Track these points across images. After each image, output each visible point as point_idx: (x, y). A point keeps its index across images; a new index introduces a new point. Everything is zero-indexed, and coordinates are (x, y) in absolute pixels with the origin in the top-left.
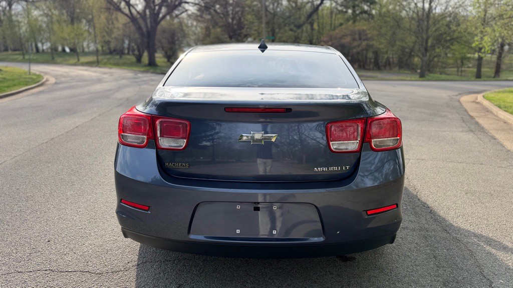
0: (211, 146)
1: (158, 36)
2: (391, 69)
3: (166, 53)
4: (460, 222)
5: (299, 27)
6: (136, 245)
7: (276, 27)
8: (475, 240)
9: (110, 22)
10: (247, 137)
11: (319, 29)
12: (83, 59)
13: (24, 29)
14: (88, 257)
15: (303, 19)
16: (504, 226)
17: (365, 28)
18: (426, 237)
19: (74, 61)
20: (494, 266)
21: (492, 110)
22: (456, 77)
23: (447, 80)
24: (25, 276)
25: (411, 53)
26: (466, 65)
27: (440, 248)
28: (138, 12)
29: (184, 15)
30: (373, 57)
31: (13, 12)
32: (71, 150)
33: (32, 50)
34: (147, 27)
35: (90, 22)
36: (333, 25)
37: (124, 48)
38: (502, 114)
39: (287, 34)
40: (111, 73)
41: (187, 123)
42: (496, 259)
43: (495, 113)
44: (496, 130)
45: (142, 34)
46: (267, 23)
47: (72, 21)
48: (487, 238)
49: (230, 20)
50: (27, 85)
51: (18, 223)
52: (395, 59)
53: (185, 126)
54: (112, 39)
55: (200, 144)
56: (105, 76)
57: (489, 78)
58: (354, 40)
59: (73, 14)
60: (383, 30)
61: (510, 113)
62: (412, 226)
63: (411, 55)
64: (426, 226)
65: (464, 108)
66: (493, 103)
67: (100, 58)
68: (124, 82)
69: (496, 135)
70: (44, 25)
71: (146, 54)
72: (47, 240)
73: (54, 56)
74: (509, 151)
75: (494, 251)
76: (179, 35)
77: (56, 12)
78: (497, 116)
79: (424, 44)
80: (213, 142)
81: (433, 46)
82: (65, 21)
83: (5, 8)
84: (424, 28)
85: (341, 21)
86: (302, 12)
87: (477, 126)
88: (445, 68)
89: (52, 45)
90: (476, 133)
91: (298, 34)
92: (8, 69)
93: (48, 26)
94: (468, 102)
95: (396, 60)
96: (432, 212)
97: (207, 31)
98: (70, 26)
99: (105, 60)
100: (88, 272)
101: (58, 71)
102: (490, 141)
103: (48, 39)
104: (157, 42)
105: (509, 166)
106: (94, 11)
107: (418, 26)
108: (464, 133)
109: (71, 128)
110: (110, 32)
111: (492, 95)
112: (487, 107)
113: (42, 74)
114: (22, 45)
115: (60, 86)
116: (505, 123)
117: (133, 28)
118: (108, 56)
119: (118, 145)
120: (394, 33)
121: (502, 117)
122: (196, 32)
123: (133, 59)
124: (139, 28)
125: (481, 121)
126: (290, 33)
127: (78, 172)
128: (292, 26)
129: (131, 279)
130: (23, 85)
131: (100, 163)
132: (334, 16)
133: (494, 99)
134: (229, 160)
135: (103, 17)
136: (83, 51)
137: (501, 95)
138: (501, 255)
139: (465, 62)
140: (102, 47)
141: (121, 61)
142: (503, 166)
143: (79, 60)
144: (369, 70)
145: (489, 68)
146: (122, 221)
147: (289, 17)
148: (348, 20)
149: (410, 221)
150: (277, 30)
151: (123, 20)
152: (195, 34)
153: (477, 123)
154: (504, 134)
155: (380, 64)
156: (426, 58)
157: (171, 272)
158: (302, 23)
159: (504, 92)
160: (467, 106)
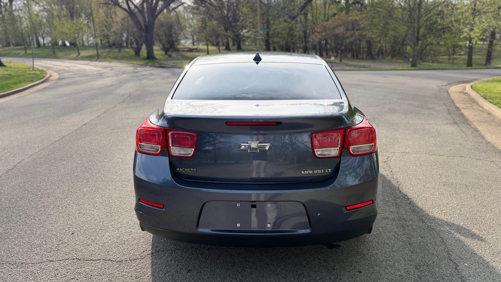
0: (213, 149)
1: (156, 29)
2: (384, 58)
3: (164, 46)
4: (435, 212)
5: (293, 18)
6: (149, 236)
7: (271, 18)
8: (448, 228)
9: (109, 17)
10: (245, 146)
11: (313, 20)
12: (84, 53)
13: (25, 24)
14: (108, 248)
15: (297, 10)
16: (475, 215)
17: (357, 18)
18: (404, 227)
19: (75, 55)
20: (461, 251)
21: (478, 101)
22: (448, 66)
23: (439, 69)
24: (57, 264)
25: (403, 42)
26: (458, 52)
27: (415, 236)
28: (135, 6)
29: (181, 8)
30: (366, 46)
31: (14, 8)
32: (82, 147)
33: (34, 45)
34: (145, 22)
35: (89, 16)
36: (326, 16)
37: (122, 41)
38: (488, 106)
39: (281, 26)
40: (111, 67)
41: (195, 135)
42: (463, 245)
43: (481, 105)
44: (480, 121)
45: (140, 29)
46: (262, 15)
47: (72, 16)
48: (458, 226)
49: (226, 12)
50: (32, 81)
51: (43, 218)
52: (387, 48)
53: (192, 137)
54: (111, 33)
55: (204, 149)
56: (105, 70)
57: (480, 66)
58: (347, 30)
59: (73, 9)
60: (376, 20)
61: (494, 105)
62: (392, 216)
63: (403, 44)
64: (405, 216)
65: (452, 99)
66: (479, 94)
67: (100, 51)
68: (125, 76)
69: (478, 127)
70: (44, 20)
71: (144, 47)
72: (71, 233)
73: (55, 51)
74: (489, 143)
75: (462, 238)
76: (176, 28)
77: (56, 7)
78: (483, 108)
79: (416, 34)
80: (215, 146)
81: (424, 35)
82: (65, 16)
83: (7, 4)
84: (416, 18)
85: (335, 11)
86: (296, 3)
87: (461, 118)
88: (437, 56)
89: (52, 40)
90: (460, 125)
91: (292, 25)
92: (11, 65)
93: (48, 20)
94: (457, 93)
95: (389, 48)
96: (410, 203)
97: (203, 23)
98: (70, 21)
99: (105, 54)
100: (110, 260)
101: (60, 66)
102: (472, 133)
103: (49, 34)
104: (154, 36)
105: (487, 158)
106: (93, 5)
107: (410, 16)
108: (448, 126)
109: (80, 126)
110: (108, 26)
111: (480, 85)
112: (474, 97)
113: (45, 69)
114: (24, 40)
115: (64, 81)
116: (489, 114)
117: (131, 22)
118: (107, 50)
119: (136, 152)
120: (387, 23)
121: (487, 108)
122: (193, 24)
123: (132, 52)
124: (137, 23)
125: (466, 113)
126: (285, 24)
127: (91, 169)
128: (286, 18)
129: (147, 266)
130: (29, 81)
131: (110, 160)
132: (327, 6)
133: (481, 89)
134: (229, 162)
135: (101, 11)
136: (83, 45)
137: (489, 85)
138: (468, 241)
139: (456, 49)
140: (101, 40)
141: (121, 55)
142: (481, 158)
143: (79, 54)
144: (363, 59)
145: (481, 55)
146: (140, 216)
147: (284, 8)
148: (341, 10)
149: (390, 212)
150: (272, 22)
151: (121, 14)
152: (191, 26)
153: (462, 115)
154: (487, 126)
155: (373, 53)
156: (418, 48)
157: (181, 259)
158: (296, 14)
159: (493, 81)
160: (455, 97)
